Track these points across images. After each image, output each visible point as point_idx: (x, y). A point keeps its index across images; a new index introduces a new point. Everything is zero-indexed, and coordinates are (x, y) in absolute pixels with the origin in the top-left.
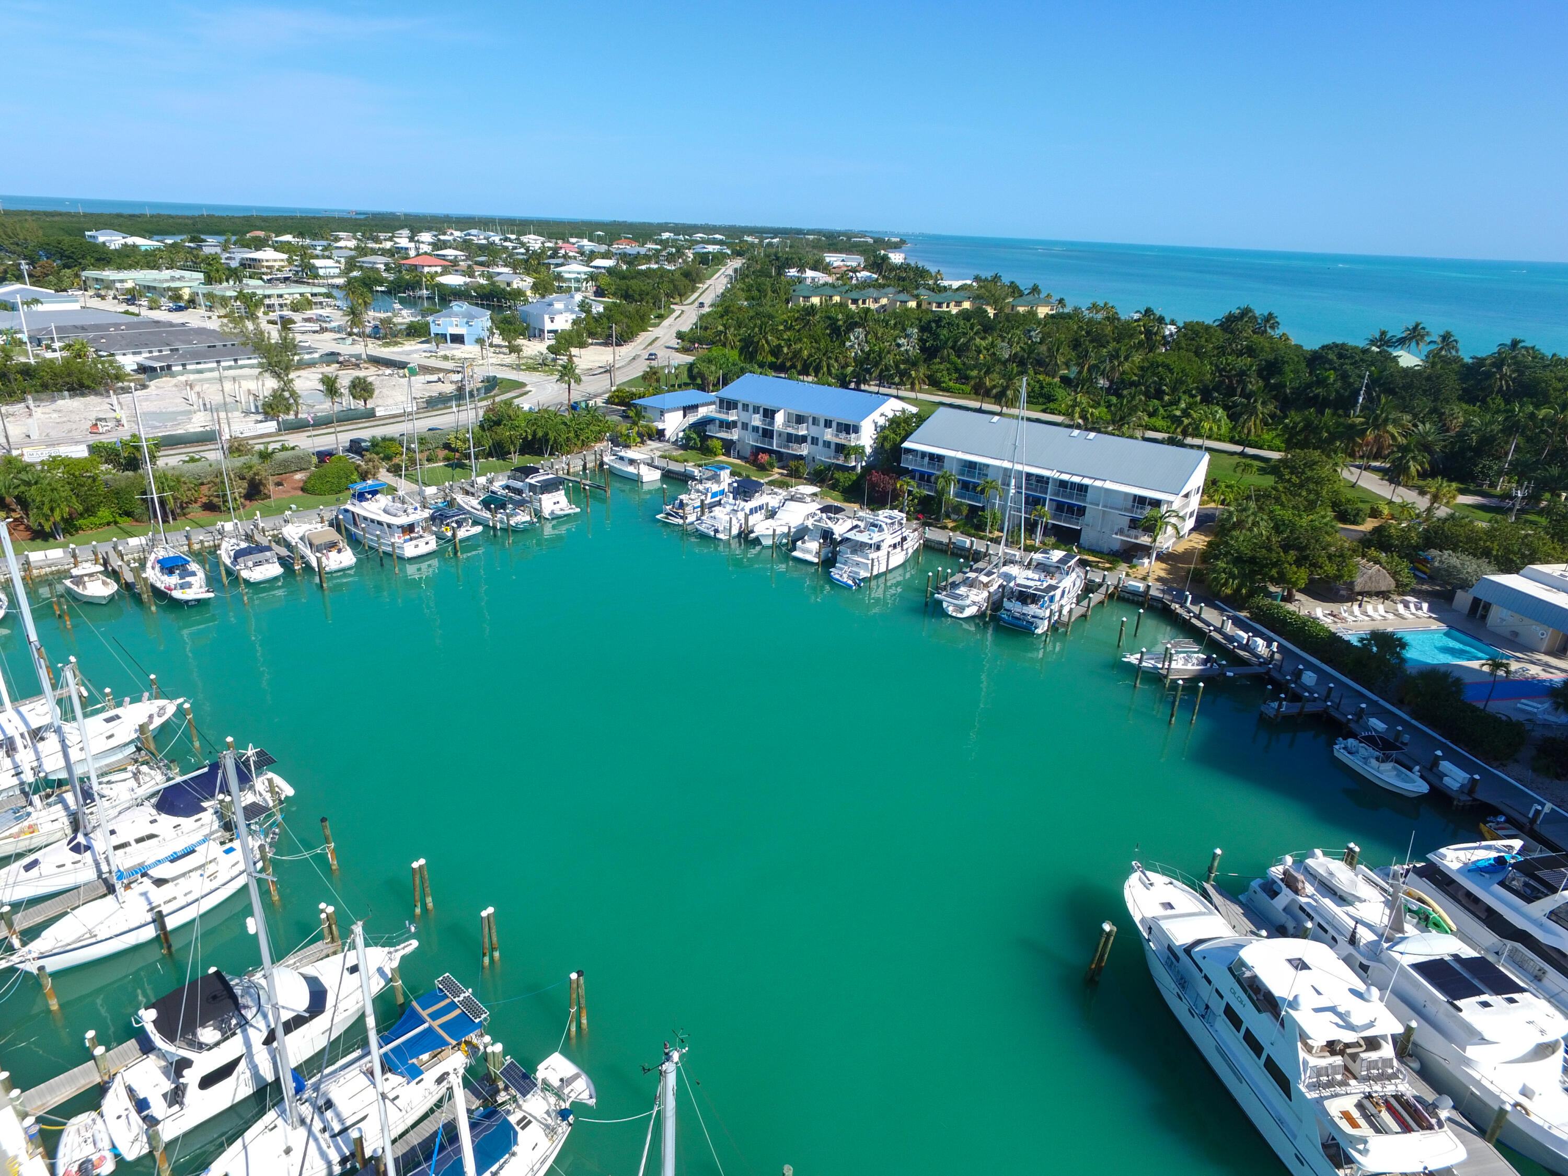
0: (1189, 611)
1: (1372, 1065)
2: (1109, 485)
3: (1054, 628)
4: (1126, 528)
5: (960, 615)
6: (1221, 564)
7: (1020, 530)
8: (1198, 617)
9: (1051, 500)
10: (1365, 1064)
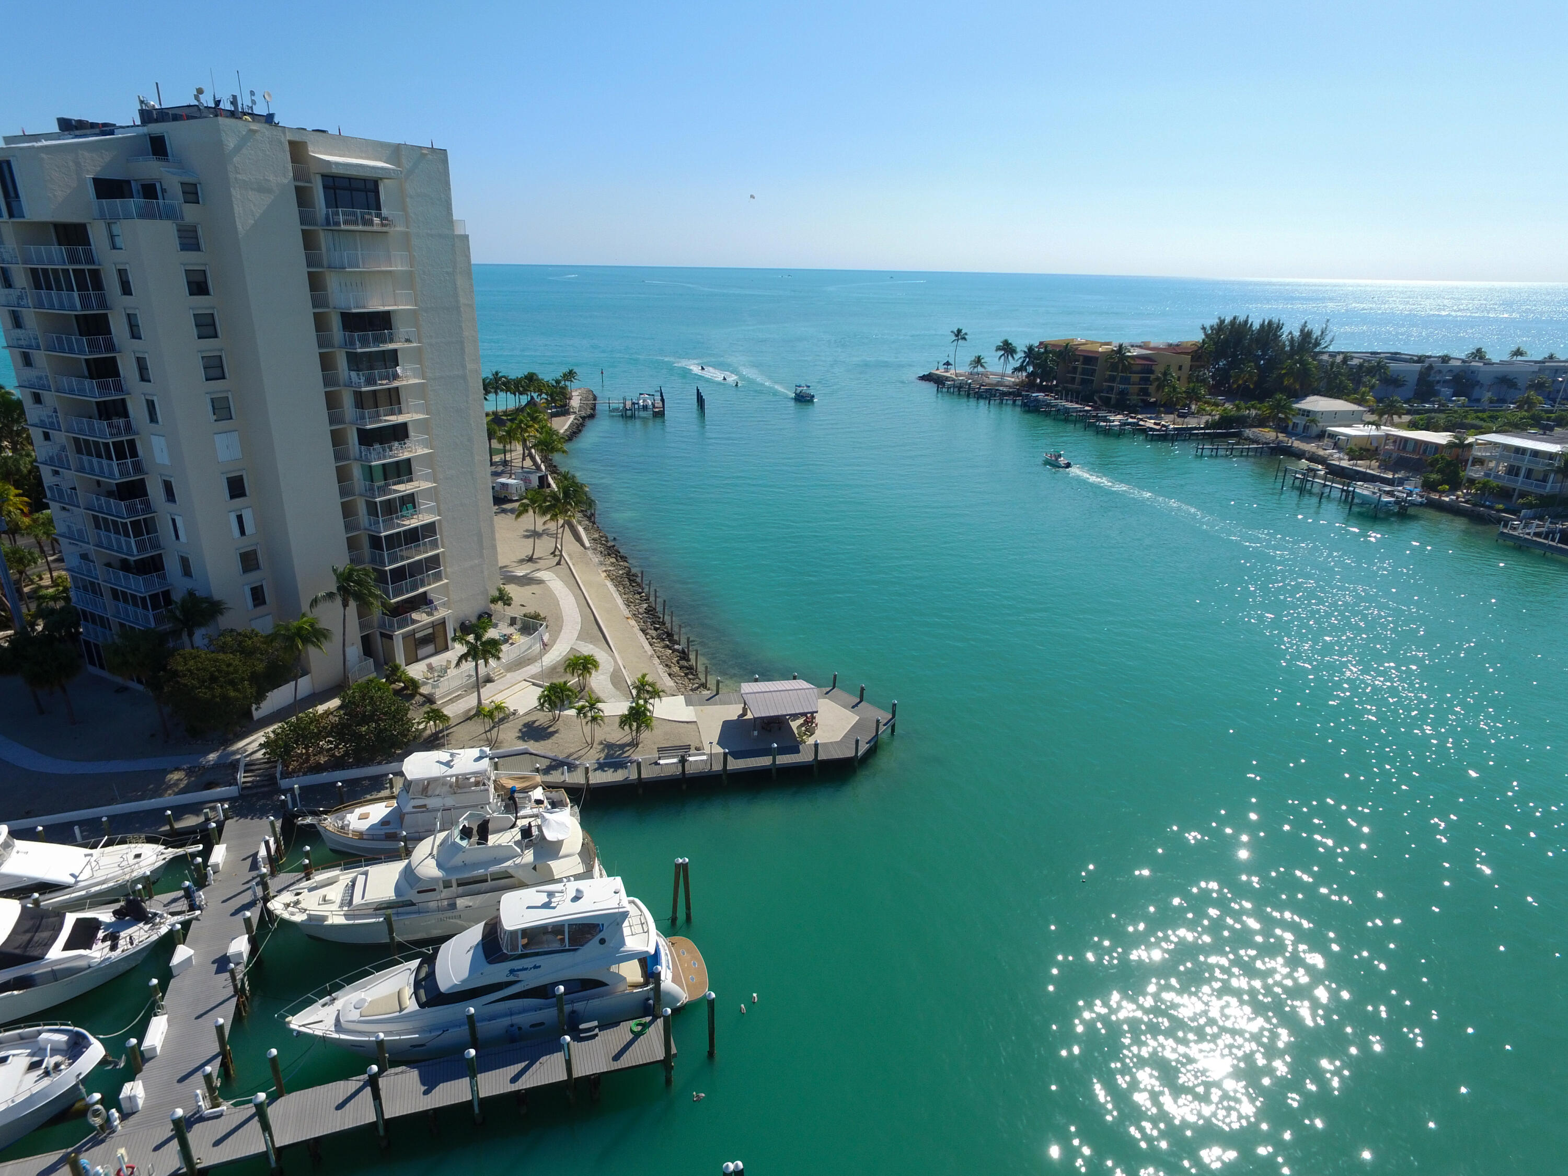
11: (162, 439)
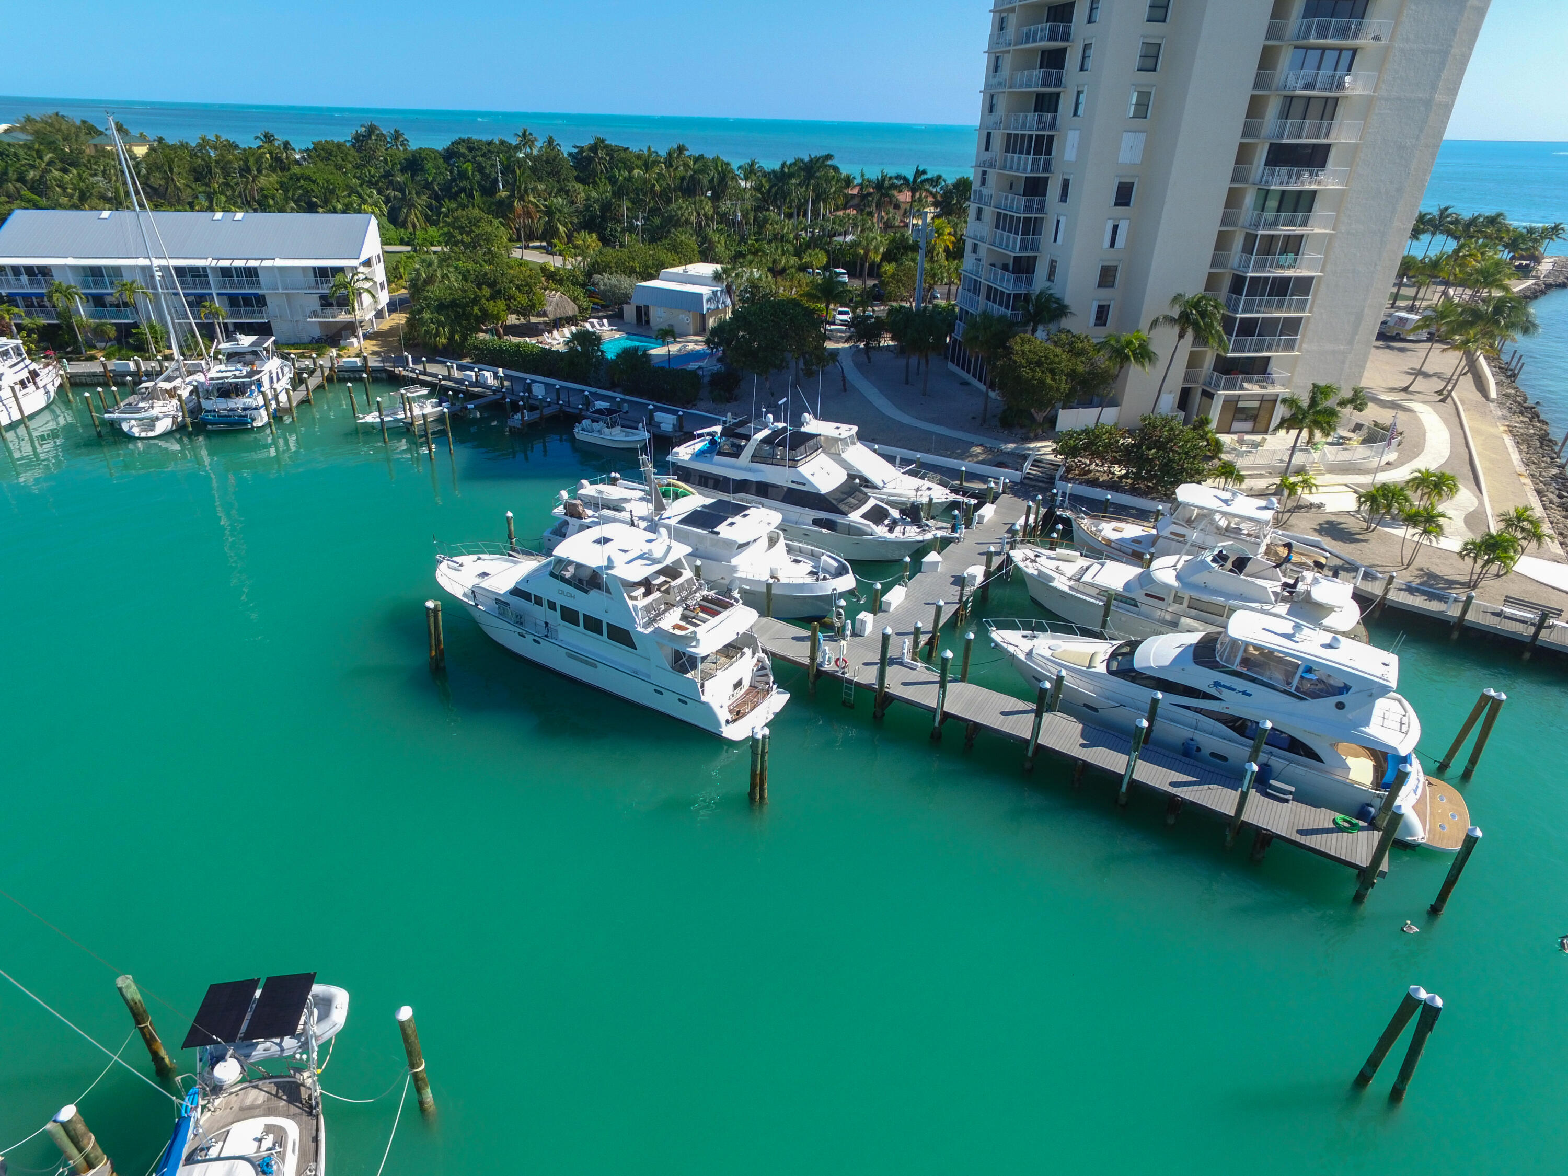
0: (413, 371)
1: (681, 587)
2: (279, 262)
3: (277, 417)
4: (319, 309)
5: (151, 434)
6: (426, 315)
7: (194, 336)
8: (425, 373)
9: (218, 294)
10: (676, 590)
11: (1077, 132)
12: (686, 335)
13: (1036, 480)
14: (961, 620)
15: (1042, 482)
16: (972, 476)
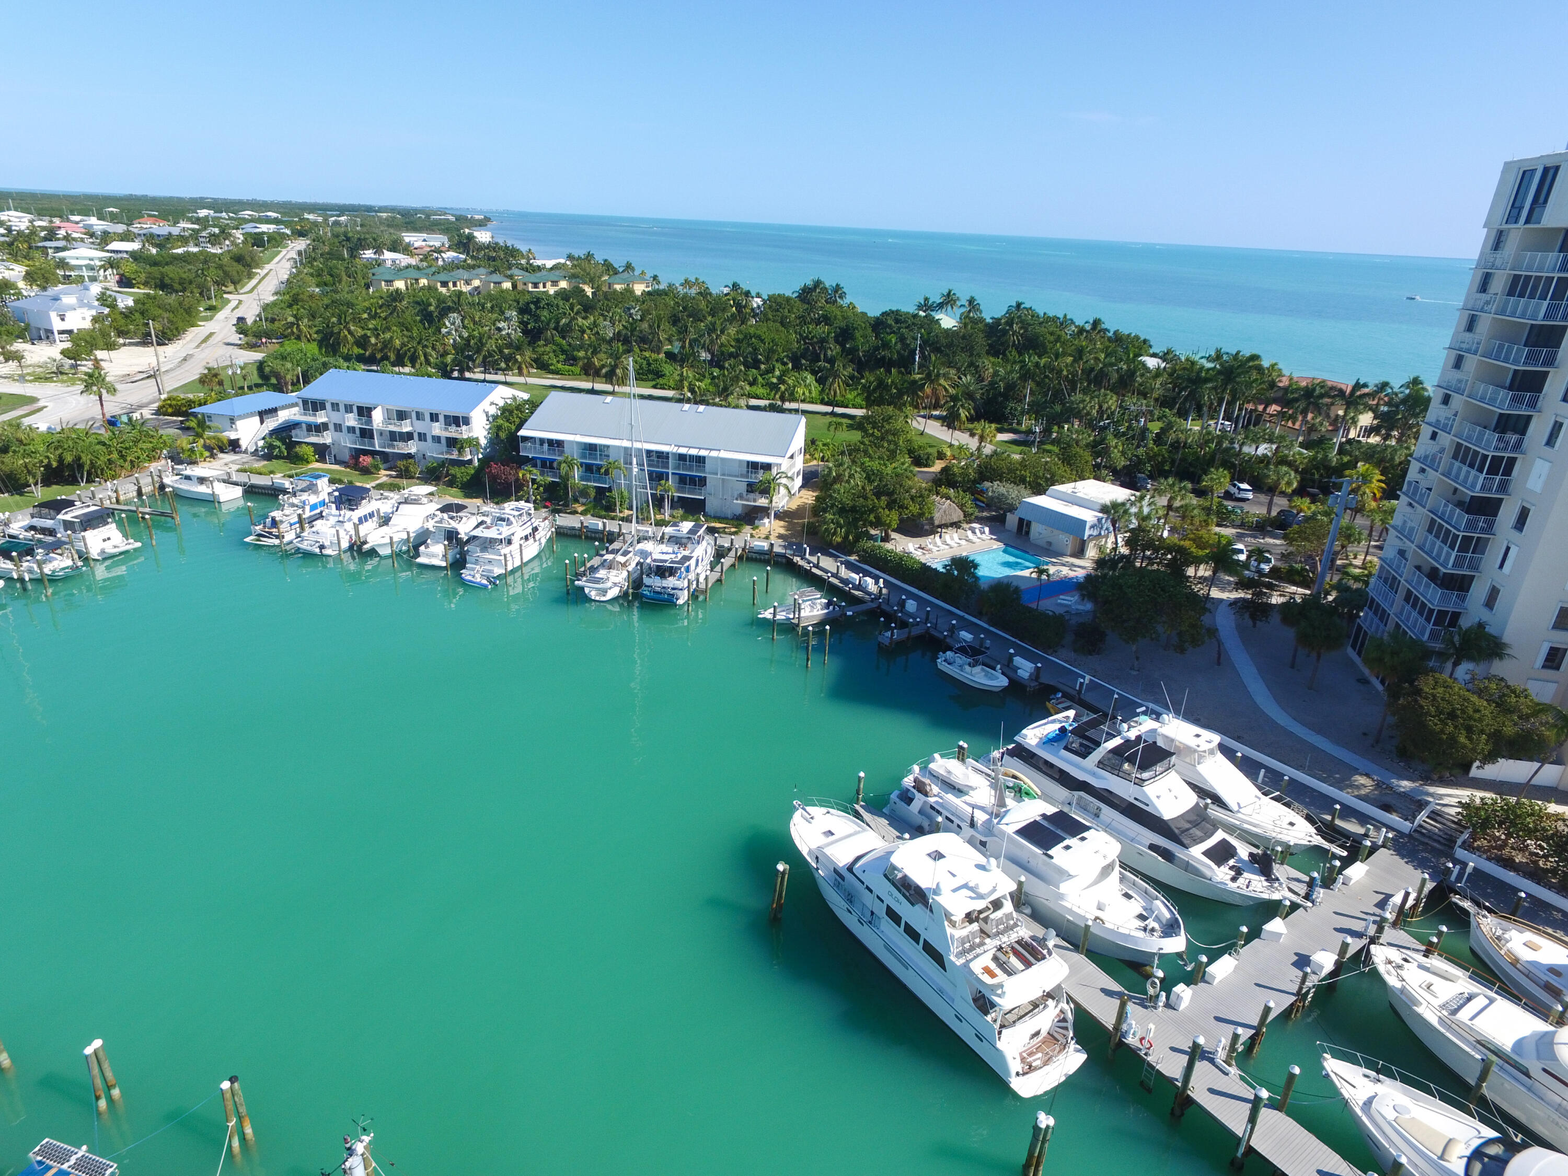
0: (809, 562)
1: (999, 922)
2: (723, 454)
3: (694, 596)
4: (745, 493)
5: (603, 599)
6: (829, 516)
7: (648, 506)
8: (817, 566)
9: (673, 474)
10: (994, 923)
11: (1548, 465)
12: (1062, 555)
13: (1430, 837)
14: (1297, 1011)
15: (1439, 842)
16: (1348, 812)
